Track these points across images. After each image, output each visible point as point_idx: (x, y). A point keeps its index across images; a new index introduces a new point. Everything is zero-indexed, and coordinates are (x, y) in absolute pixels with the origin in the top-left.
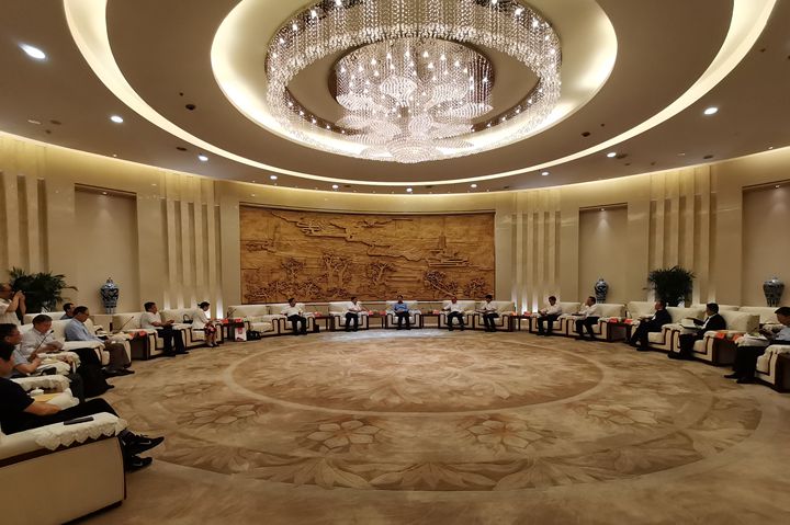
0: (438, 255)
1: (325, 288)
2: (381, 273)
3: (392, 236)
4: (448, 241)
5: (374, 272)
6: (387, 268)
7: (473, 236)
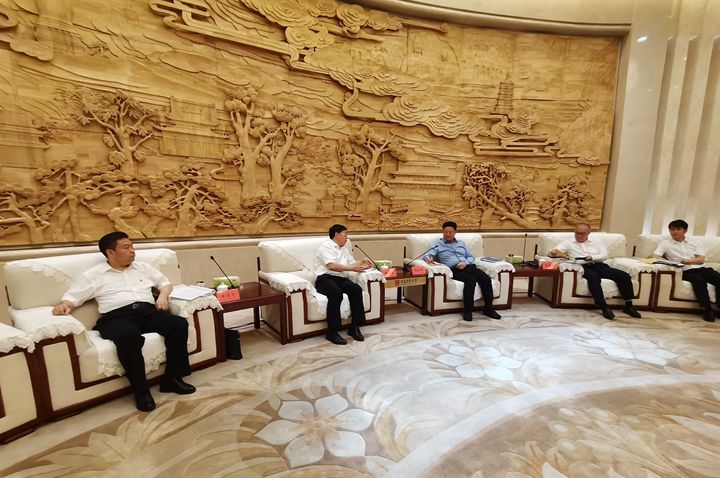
0: (495, 127)
1: (234, 197)
2: (373, 165)
3: (398, 71)
4: (518, 94)
5: (359, 162)
6: (390, 155)
7: (570, 88)
